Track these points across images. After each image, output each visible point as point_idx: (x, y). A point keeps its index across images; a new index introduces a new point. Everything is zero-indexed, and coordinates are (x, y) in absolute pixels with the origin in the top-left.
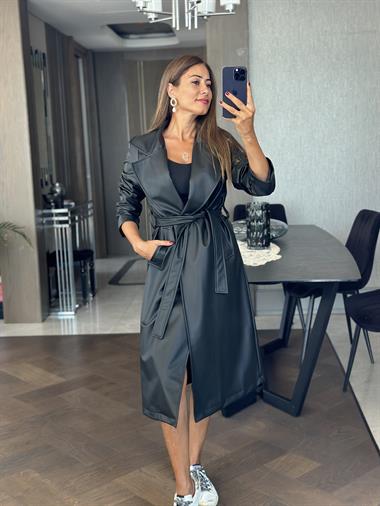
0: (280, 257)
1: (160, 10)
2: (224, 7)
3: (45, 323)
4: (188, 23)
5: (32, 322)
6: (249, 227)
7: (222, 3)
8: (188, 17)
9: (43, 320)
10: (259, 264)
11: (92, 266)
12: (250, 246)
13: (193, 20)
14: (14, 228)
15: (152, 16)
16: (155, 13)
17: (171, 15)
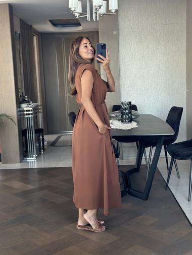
0: (137, 126)
1: (81, 12)
2: (111, 10)
3: (21, 163)
4: (94, 18)
5: (15, 163)
6: (122, 113)
7: (110, 9)
8: (94, 15)
9: (21, 162)
10: (128, 129)
11: (43, 136)
12: (123, 122)
13: (96, 17)
14: (8, 117)
15: (77, 15)
16: (79, 13)
17: (86, 14)
